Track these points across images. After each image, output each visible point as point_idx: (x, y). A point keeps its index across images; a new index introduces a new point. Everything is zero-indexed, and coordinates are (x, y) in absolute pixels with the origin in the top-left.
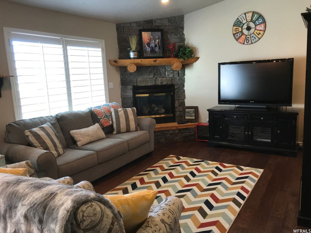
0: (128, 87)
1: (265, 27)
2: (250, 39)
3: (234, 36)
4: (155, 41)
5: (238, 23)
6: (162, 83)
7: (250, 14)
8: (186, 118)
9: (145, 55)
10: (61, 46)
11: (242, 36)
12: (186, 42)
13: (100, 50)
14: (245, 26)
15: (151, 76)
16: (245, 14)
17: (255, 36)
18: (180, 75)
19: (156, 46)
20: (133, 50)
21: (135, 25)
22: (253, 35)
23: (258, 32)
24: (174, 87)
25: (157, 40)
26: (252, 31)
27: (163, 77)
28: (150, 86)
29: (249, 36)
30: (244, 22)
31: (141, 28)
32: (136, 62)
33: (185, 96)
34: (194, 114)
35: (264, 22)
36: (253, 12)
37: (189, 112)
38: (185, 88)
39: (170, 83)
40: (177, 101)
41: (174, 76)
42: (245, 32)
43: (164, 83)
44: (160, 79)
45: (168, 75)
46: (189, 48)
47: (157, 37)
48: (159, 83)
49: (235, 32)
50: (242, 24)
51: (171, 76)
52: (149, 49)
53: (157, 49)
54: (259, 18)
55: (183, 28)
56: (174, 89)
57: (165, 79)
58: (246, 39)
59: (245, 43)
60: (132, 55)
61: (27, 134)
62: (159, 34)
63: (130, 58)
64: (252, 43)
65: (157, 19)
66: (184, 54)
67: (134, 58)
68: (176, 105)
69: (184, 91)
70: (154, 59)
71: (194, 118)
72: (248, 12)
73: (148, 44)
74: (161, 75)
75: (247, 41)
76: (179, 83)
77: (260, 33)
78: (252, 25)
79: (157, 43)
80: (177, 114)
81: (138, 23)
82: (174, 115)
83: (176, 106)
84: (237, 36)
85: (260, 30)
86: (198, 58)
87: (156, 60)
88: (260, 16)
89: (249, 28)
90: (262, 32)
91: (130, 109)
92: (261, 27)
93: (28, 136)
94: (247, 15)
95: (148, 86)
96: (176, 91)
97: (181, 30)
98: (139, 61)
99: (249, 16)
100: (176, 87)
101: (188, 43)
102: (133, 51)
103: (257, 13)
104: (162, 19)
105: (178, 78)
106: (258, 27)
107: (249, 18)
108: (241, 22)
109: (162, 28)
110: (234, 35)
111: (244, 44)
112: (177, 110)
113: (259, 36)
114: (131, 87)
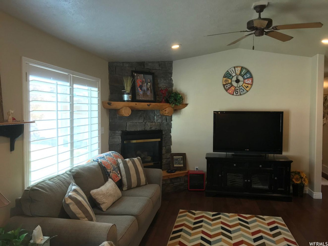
0: (117, 132)
1: (252, 81)
2: (239, 91)
3: (224, 87)
4: (147, 84)
5: (228, 75)
6: (151, 128)
7: (239, 69)
8: (175, 166)
9: (138, 98)
10: (68, 84)
11: (232, 88)
12: (174, 88)
13: (96, 89)
14: (234, 79)
15: (141, 121)
16: (234, 68)
17: (243, 88)
18: (168, 120)
19: (148, 89)
20: (128, 92)
21: (127, 65)
22: (241, 87)
23: (246, 85)
24: (162, 133)
25: (149, 84)
26: (241, 83)
27: (152, 122)
28: (140, 131)
29: (238, 88)
30: (234, 75)
31: (134, 69)
32: (130, 105)
33: (171, 142)
34: (182, 162)
35: (251, 77)
36: (242, 67)
37: (177, 159)
38: (172, 134)
39: (158, 128)
40: (164, 148)
41: (162, 121)
42: (235, 84)
43: (153, 129)
44: (149, 124)
45: (157, 120)
46: (179, 94)
47: (149, 81)
48: (148, 128)
49: (225, 83)
50: (232, 77)
51: (159, 121)
52: (141, 92)
53: (149, 93)
54: (246, 73)
55: (171, 74)
56: (162, 135)
57: (154, 123)
58: (236, 90)
59: (235, 94)
60: (126, 97)
61: (67, 202)
62: (150, 77)
63: (124, 101)
64: (241, 95)
65: (150, 62)
66: (176, 100)
67: (128, 101)
68: (164, 151)
69: (171, 137)
70: (148, 103)
71: (182, 166)
72: (238, 67)
73: (141, 87)
74: (150, 119)
75: (237, 92)
76: (166, 129)
77: (248, 87)
78: (240, 78)
79: (148, 87)
80: (164, 161)
81: (131, 64)
82: (162, 162)
83: (163, 153)
84: (227, 87)
85: (248, 84)
86: (187, 105)
87: (150, 105)
88: (248, 72)
89: (238, 81)
90: (249, 86)
91: (136, 158)
92: (249, 81)
93: (68, 205)
94: (236, 69)
95: (137, 131)
96: (163, 137)
97: (170, 76)
98: (133, 104)
99: (238, 70)
100: (164, 133)
101: (176, 89)
102: (128, 94)
103: (246, 69)
104: (153, 62)
105: (165, 123)
106: (246, 81)
107: (238, 72)
108: (231, 75)
109: (154, 71)
110: (224, 85)
111: (233, 95)
112: (164, 157)
113: (247, 89)
114: (120, 132)
